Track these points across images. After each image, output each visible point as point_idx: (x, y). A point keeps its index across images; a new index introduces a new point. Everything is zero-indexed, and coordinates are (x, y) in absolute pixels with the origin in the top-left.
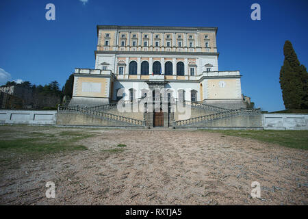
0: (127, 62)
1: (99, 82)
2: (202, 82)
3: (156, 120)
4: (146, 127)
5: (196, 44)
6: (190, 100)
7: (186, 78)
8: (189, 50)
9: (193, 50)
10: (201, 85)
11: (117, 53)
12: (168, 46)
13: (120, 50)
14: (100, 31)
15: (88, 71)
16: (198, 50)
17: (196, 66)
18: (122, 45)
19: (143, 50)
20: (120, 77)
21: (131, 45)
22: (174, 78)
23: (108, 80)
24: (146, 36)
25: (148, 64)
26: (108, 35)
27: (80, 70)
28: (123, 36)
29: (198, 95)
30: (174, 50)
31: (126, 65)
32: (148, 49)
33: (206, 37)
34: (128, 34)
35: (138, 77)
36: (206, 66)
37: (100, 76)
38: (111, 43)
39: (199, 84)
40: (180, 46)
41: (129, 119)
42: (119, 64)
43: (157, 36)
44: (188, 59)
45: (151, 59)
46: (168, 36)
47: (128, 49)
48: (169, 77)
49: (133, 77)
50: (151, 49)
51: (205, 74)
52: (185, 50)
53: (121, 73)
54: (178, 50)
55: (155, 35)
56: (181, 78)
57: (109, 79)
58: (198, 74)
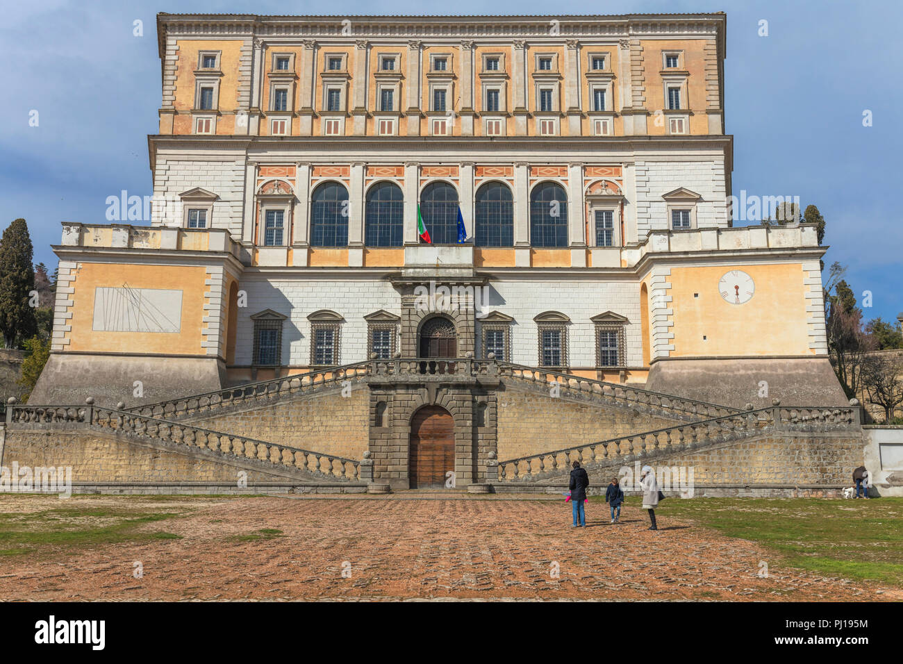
0: (301, 184)
1: (173, 285)
2: (648, 279)
3: (423, 457)
4: (373, 487)
5: (625, 96)
6: (590, 360)
7: (576, 259)
8: (591, 127)
9: (611, 128)
10: (644, 288)
11: (252, 143)
12: (492, 107)
13: (267, 130)
14: (171, 42)
15: (124, 234)
16: (632, 126)
17: (623, 202)
18: (279, 108)
19: (375, 129)
20: (268, 258)
21: (321, 105)
22: (521, 258)
23: (216, 274)
24: (387, 62)
25: (399, 195)
26: (208, 59)
27: (82, 228)
28: (281, 61)
29: (632, 335)
30: (519, 127)
31: (295, 201)
32: (396, 127)
33: (671, 58)
34: (305, 54)
35: (354, 258)
36: (669, 197)
37: (178, 257)
38: (227, 95)
39: (636, 286)
40: (545, 108)
41: (306, 453)
42: (262, 199)
43: (439, 62)
44: (585, 167)
45: (410, 173)
46: (491, 62)
47: (303, 126)
48: (494, 258)
49: (328, 257)
50: (411, 127)
51: (658, 244)
52: (572, 127)
53: (273, 238)
54: (536, 128)
55: (428, 56)
56: (549, 258)
57: (218, 270)
58: (630, 238)
